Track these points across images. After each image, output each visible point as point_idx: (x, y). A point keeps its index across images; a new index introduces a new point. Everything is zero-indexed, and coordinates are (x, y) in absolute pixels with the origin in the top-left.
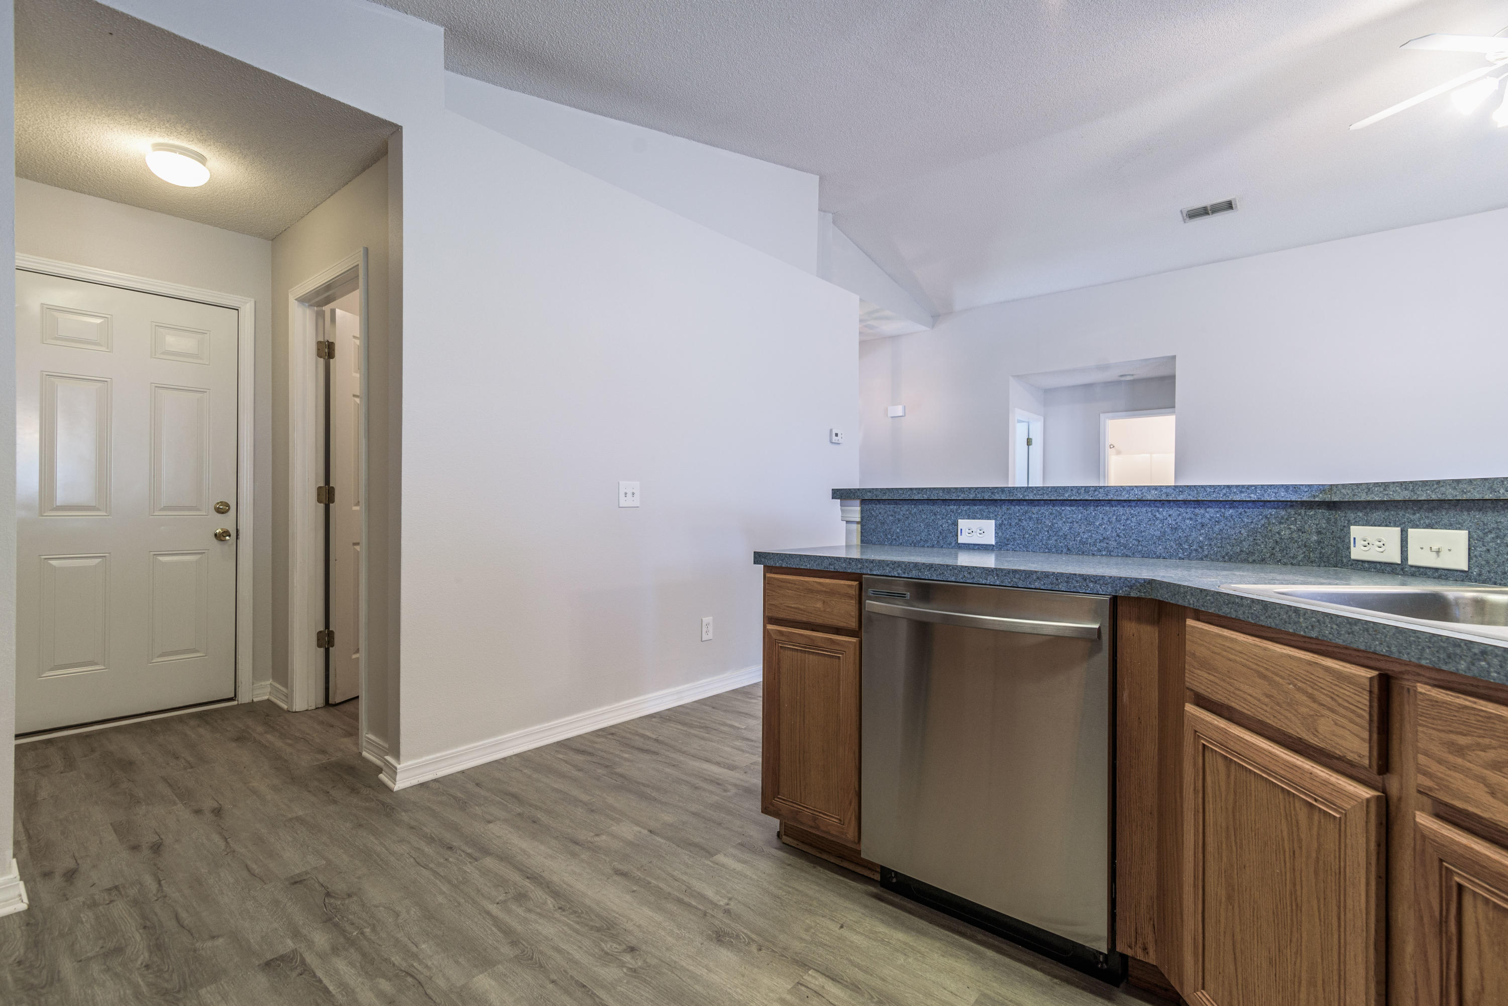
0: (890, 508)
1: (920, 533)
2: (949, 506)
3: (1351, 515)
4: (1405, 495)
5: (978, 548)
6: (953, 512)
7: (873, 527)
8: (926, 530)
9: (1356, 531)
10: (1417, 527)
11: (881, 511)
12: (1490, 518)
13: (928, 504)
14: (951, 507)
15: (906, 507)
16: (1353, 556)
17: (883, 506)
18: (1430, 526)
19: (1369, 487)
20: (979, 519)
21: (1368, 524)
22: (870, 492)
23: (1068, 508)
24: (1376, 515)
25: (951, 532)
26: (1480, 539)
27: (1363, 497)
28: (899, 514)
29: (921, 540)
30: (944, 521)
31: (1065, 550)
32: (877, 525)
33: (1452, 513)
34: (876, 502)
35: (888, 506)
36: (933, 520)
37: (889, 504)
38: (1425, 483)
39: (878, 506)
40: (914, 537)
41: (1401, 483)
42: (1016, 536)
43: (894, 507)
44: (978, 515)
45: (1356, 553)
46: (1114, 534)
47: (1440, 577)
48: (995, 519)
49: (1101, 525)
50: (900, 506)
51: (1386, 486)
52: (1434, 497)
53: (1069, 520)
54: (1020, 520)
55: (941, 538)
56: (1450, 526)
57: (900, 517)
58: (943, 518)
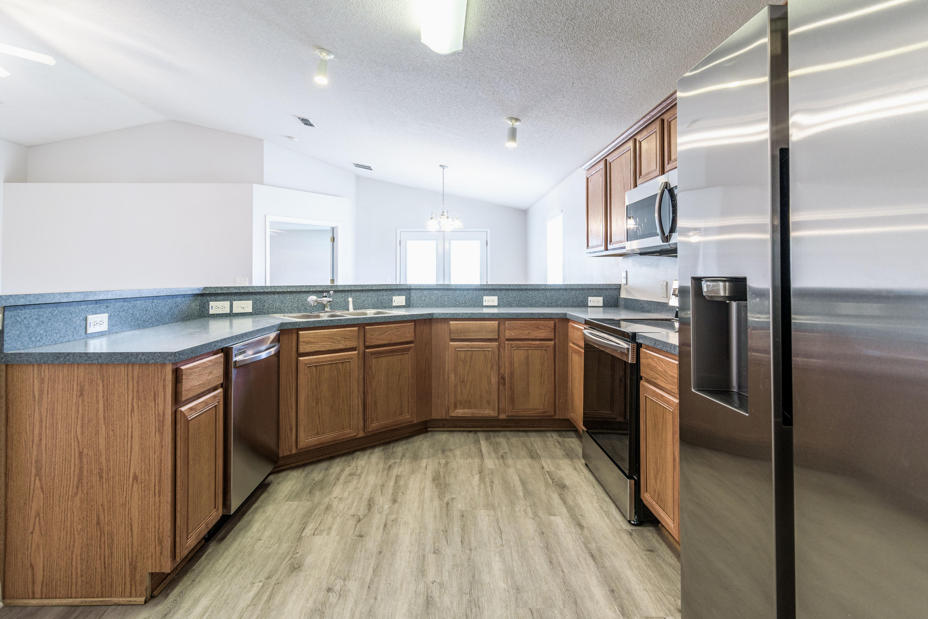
0: (34, 312)
1: (60, 331)
2: (81, 306)
3: (209, 298)
4: (236, 291)
5: (98, 336)
6: (83, 310)
7: (18, 332)
8: (64, 328)
9: (211, 304)
10: (235, 301)
11: (26, 316)
12: (258, 297)
13: (66, 306)
14: (82, 307)
15: (49, 310)
16: (210, 313)
17: (28, 311)
18: (240, 300)
19: (222, 288)
20: (99, 314)
21: (216, 301)
22: (23, 298)
23: (139, 302)
24: (219, 298)
25: (82, 326)
26: (255, 303)
27: (219, 291)
28: (43, 316)
29: (60, 336)
30: (77, 318)
31: (137, 327)
32: (22, 330)
33: (247, 296)
34: (22, 307)
35: (33, 311)
36: (70, 319)
37: (34, 308)
38: (243, 287)
39: (23, 312)
40: (55, 335)
41: (235, 287)
42: (117, 322)
43: (39, 311)
44: (98, 311)
45: (211, 312)
46: (154, 315)
47: (243, 315)
48: (108, 313)
49: (150, 310)
50: (44, 309)
51: (229, 288)
52: (246, 291)
53: (139, 309)
54: (119, 312)
55: (75, 332)
56: (246, 300)
57: (44, 319)
58: (77, 316)
